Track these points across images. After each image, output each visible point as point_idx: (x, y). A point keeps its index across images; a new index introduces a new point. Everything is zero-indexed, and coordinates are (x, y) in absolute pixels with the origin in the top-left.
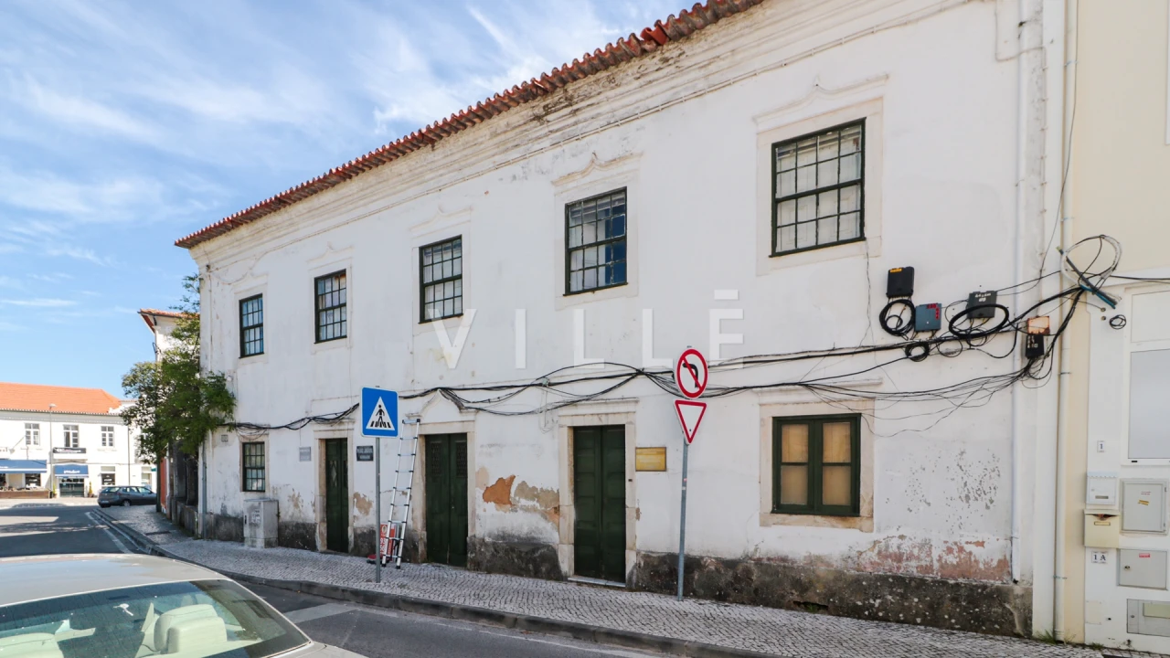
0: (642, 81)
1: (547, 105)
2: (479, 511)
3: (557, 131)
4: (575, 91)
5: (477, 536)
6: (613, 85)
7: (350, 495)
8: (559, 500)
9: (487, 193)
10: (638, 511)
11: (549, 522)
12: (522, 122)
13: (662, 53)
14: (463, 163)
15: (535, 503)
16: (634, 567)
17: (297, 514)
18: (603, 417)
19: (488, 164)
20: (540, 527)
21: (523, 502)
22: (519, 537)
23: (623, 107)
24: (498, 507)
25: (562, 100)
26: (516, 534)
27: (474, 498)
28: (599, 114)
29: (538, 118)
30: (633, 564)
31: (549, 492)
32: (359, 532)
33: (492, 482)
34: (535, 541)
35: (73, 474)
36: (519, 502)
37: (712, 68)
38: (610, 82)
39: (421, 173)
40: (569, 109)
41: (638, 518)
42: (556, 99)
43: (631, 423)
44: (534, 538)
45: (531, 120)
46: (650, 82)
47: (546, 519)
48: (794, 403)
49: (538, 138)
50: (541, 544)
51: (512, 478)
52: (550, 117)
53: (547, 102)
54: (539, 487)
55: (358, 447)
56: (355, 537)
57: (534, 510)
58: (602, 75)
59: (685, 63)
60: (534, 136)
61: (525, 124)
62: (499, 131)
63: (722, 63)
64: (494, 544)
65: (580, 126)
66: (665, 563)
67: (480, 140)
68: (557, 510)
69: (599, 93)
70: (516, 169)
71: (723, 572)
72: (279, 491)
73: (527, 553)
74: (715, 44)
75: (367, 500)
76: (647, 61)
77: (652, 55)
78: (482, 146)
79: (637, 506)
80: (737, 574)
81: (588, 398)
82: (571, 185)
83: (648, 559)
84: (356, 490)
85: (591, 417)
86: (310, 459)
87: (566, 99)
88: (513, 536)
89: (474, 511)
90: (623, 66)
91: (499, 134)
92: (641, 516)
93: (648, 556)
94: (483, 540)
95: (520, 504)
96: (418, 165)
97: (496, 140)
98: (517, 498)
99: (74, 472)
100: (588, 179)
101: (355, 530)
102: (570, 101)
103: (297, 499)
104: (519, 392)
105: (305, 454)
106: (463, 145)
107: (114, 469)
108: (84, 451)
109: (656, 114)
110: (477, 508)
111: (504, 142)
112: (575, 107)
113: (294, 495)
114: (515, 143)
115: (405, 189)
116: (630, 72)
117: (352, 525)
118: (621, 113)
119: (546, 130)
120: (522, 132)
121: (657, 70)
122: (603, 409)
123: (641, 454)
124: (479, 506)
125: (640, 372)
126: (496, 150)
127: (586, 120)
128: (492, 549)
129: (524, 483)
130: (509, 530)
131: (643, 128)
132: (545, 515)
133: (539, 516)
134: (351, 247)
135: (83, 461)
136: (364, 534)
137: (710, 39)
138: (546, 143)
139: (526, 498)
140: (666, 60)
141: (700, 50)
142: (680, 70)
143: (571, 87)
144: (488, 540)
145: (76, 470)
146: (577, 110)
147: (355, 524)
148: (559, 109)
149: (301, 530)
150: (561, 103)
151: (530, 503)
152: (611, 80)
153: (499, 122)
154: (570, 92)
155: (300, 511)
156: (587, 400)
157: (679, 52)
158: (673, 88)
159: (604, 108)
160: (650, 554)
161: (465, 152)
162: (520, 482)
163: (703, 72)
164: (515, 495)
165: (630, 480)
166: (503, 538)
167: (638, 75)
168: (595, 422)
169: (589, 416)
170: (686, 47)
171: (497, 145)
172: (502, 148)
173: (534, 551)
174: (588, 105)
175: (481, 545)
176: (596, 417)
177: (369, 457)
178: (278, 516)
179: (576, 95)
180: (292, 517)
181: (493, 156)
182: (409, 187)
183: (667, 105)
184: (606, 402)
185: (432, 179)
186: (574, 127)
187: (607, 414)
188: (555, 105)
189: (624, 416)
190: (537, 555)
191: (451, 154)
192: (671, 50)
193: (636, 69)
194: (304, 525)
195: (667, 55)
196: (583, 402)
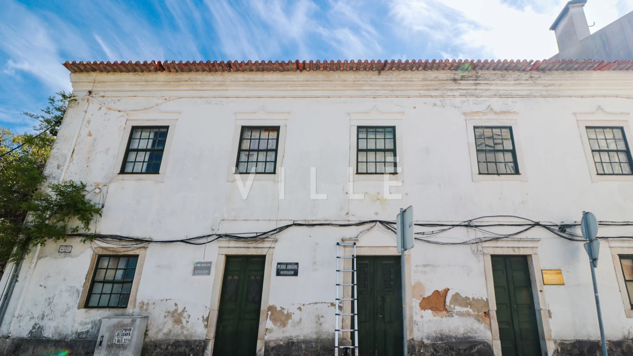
0: (516, 82)
1: (464, 76)
2: (416, 318)
3: (464, 89)
4: (482, 74)
5: (415, 339)
6: (502, 79)
7: (264, 307)
8: (488, 306)
9: (415, 108)
10: (549, 311)
11: (482, 323)
12: (445, 79)
13: (531, 74)
14: (394, 88)
15: (468, 309)
16: (554, 353)
17: (177, 329)
18: (516, 250)
19: (416, 93)
20: (475, 328)
21: (458, 309)
22: (456, 338)
23: (503, 90)
24: (435, 314)
25: (473, 76)
26: (454, 335)
27: (411, 307)
28: (489, 89)
29: (455, 80)
30: (553, 351)
31: (479, 300)
32: (272, 344)
33: (428, 293)
34: (471, 340)
36: (454, 309)
37: (549, 88)
38: (502, 77)
39: (362, 84)
40: (474, 82)
41: (550, 317)
42: (470, 74)
43: (536, 254)
44: (470, 337)
45: (451, 80)
46: (520, 84)
47: (479, 321)
48: (627, 248)
49: (453, 90)
50: (477, 342)
51: (447, 290)
52: (461, 82)
53: (465, 74)
54: (471, 297)
55: (279, 264)
56: (266, 350)
57: (469, 315)
58: (499, 72)
59: (538, 82)
60: (448, 88)
61: (446, 80)
62: (428, 79)
63: (554, 87)
64: (433, 344)
65: (478, 91)
66: (576, 347)
67: (414, 79)
68: (487, 314)
69: (493, 80)
70: (437, 101)
71: (614, 350)
72: (151, 307)
73: (465, 350)
74: (555, 79)
75: (285, 312)
76: (523, 74)
77: (526, 73)
78: (413, 83)
79: (548, 309)
80: (623, 351)
81: (507, 236)
82: (476, 117)
83: (563, 346)
84: (271, 303)
85: (507, 249)
86: (209, 274)
87: (476, 77)
88: (451, 337)
89: (411, 317)
90: (510, 72)
91: (427, 80)
92: (552, 315)
93: (563, 344)
94: (423, 343)
95: (455, 311)
96: (363, 80)
97: (423, 83)
98: (452, 306)
100: (485, 117)
101: (266, 344)
102: (477, 78)
103: (181, 314)
104: (450, 228)
105: (201, 269)
106: (401, 78)
109: (522, 98)
110: (414, 315)
111: (428, 85)
112: (477, 82)
113: (176, 310)
114: (435, 88)
115: (344, 90)
116: (513, 76)
117: (263, 339)
118: (502, 92)
119: (457, 87)
120: (442, 84)
121: (526, 80)
122: (516, 244)
123: (546, 273)
124: (416, 314)
125: (537, 224)
126: (423, 88)
127: (482, 90)
128: (432, 350)
129: (457, 294)
130: (446, 331)
131: (516, 102)
132: (478, 319)
133: (473, 319)
134: (288, 113)
136: (280, 346)
137: (554, 76)
138: (457, 93)
139: (460, 305)
140: (531, 77)
141: (547, 79)
142: (536, 84)
143: (480, 72)
144: (426, 341)
146: (479, 83)
147: (266, 338)
148: (469, 80)
149: (182, 349)
150: (472, 77)
151: (465, 309)
152: (503, 76)
153: (432, 74)
154: (479, 74)
155: (183, 327)
156: (507, 237)
157: (539, 76)
158: (530, 90)
159: (493, 87)
160: (564, 342)
161: (400, 83)
162: (454, 293)
163: (545, 88)
164: (451, 303)
165: (541, 291)
166: (441, 339)
167: (516, 79)
168: (510, 252)
169: (505, 248)
170: (542, 75)
171: (423, 86)
172: (425, 88)
173: (471, 348)
174: (485, 84)
175: (421, 347)
176: (511, 249)
177: (292, 273)
178: (146, 335)
179: (482, 77)
180: (167, 334)
181: (420, 90)
182: (347, 90)
183: (528, 96)
184: (520, 240)
185: (367, 90)
186: (475, 91)
187: (518, 248)
188: (469, 77)
189: (530, 249)
190: (474, 351)
191: (390, 81)
192: (535, 74)
193: (517, 76)
194: (188, 343)
195: (533, 75)
196: (505, 239)
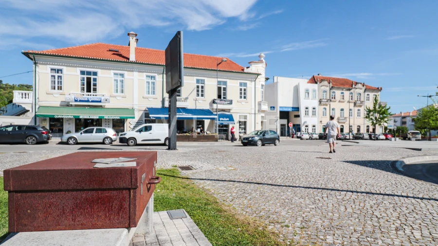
35: (225, 121)
99: (225, 119)
107: (245, 117)
108: (231, 102)
135: (229, 110)
145: (226, 118)
